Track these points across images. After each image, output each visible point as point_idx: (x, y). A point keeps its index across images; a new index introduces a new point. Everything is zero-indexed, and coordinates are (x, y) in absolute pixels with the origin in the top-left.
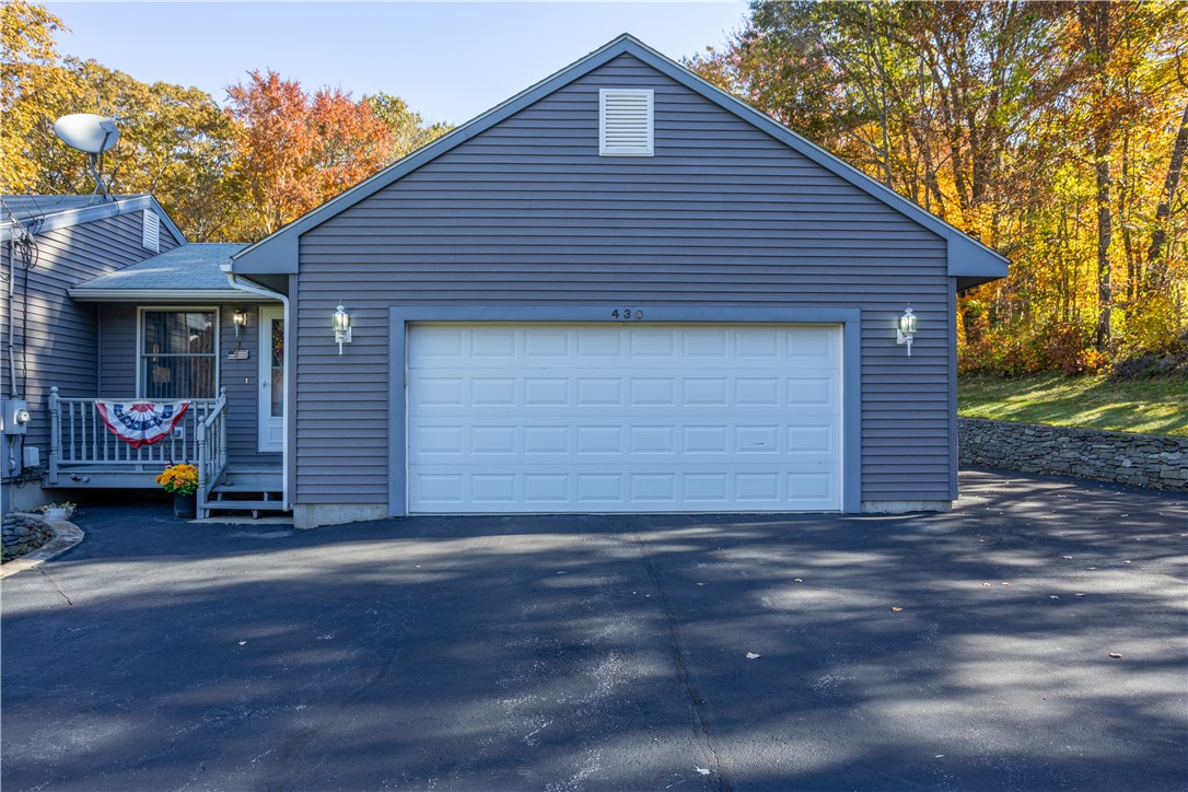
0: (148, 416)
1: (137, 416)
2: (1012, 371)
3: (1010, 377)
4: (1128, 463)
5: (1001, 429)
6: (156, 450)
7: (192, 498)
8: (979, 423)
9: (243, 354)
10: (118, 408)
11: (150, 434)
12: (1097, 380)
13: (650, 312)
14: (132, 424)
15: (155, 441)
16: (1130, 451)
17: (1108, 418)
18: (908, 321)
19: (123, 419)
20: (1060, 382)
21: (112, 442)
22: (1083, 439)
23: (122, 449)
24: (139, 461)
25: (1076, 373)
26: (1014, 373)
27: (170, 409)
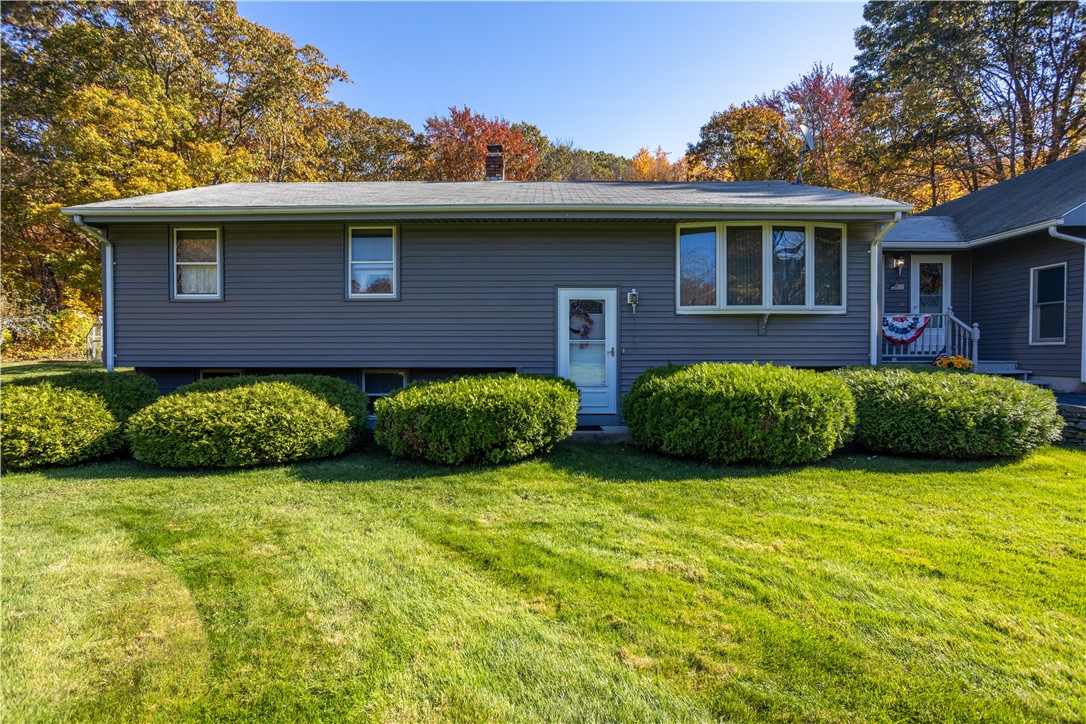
1: (899, 325)
6: (906, 348)
9: (901, 287)
10: (885, 320)
11: (908, 337)
15: (910, 340)
19: (892, 327)
27: (916, 319)
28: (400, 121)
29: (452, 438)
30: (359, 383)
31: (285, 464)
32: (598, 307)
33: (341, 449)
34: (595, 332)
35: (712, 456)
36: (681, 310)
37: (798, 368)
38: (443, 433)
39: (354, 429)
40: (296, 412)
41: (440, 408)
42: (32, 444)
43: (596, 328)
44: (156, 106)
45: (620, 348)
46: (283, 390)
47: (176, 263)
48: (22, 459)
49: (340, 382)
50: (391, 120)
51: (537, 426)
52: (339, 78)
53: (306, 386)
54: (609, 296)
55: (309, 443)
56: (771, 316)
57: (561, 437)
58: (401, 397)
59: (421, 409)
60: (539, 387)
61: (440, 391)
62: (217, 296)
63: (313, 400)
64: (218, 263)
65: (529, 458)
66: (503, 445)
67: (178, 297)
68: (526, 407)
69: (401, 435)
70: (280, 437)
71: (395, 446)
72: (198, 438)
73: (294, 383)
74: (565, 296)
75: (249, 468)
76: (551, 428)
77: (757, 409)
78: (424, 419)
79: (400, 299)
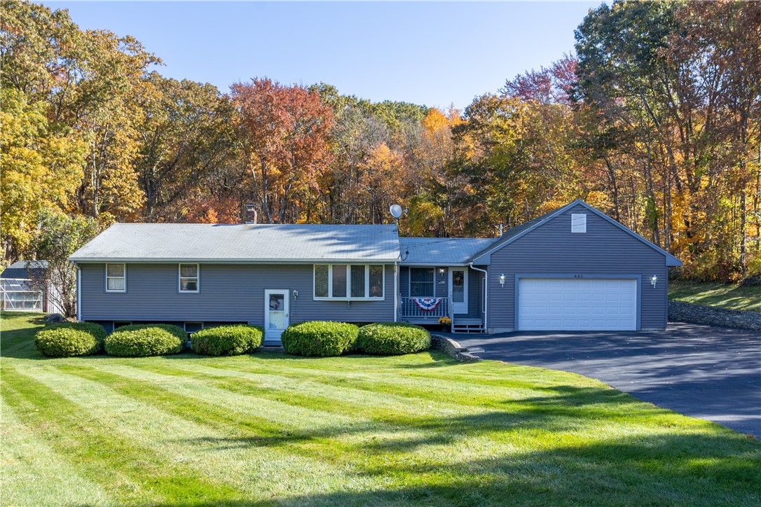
0: (429, 303)
1: (427, 303)
2: (704, 280)
3: (704, 282)
4: (728, 319)
5: (692, 307)
6: (431, 313)
7: (450, 327)
8: (686, 304)
9: (443, 282)
10: (420, 300)
11: (430, 308)
12: (736, 286)
13: (584, 276)
14: (425, 305)
15: (432, 310)
16: (729, 315)
17: (728, 304)
18: (654, 278)
19: (423, 303)
20: (722, 287)
21: (417, 310)
22: (717, 311)
23: (420, 313)
24: (426, 316)
25: (730, 282)
26: (705, 281)
27: (435, 300)
28: (208, 85)
29: (216, 346)
30: (183, 327)
31: (160, 355)
32: (281, 297)
33: (179, 351)
34: (280, 307)
35: (303, 353)
36: (316, 299)
37: (350, 323)
38: (213, 344)
39: (184, 344)
40: (164, 338)
41: (212, 336)
42: (75, 348)
43: (281, 305)
44: (22, 115)
45: (290, 314)
46: (159, 331)
47: (107, 277)
48: (72, 353)
49: (177, 327)
50: (200, 84)
51: (245, 343)
52: (154, 62)
53: (165, 329)
54: (286, 293)
55: (168, 348)
56: (350, 302)
57: (255, 347)
58: (200, 333)
59: (206, 337)
60: (246, 330)
61: (212, 331)
62: (124, 291)
63: (168, 333)
64: (124, 277)
65: (242, 354)
66: (233, 348)
67: (107, 291)
68: (240, 336)
69: (199, 345)
70: (159, 346)
71: (197, 350)
72: (132, 346)
73: (161, 327)
74: (268, 292)
75: (148, 356)
76: (250, 343)
77: (314, 337)
78: (207, 340)
79: (200, 293)
